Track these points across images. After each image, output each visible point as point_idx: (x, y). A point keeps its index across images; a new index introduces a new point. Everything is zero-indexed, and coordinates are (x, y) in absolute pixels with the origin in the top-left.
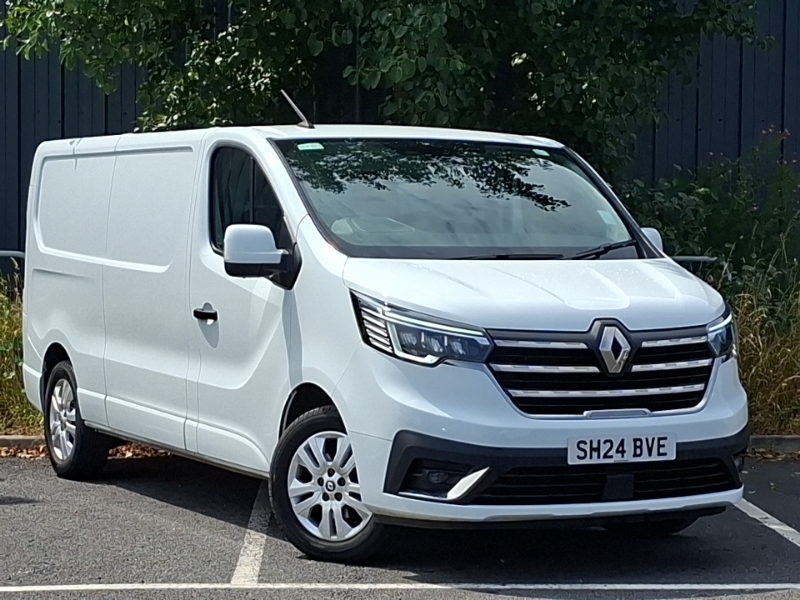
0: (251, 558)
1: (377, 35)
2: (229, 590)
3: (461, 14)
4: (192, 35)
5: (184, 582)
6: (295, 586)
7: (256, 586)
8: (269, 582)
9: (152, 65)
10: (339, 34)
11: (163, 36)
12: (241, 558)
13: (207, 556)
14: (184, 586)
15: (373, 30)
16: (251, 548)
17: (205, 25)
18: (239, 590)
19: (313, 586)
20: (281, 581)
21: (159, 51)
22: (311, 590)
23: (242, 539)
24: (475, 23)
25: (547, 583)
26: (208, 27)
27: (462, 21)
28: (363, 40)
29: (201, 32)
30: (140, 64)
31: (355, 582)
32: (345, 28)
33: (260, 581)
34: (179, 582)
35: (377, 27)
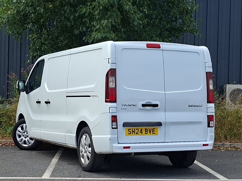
0: (49, 171)
1: (93, 29)
2: (41, 179)
3: (116, 24)
4: (44, 31)
5: (28, 177)
6: (60, 178)
7: (49, 178)
8: (53, 177)
9: (33, 39)
10: (82, 28)
11: (36, 32)
12: (46, 171)
13: (37, 170)
14: (28, 178)
15: (91, 27)
16: (50, 168)
17: (48, 29)
18: (44, 179)
19: (66, 178)
20: (57, 177)
21: (35, 35)
22: (64, 179)
23: (48, 166)
24: (119, 26)
25: (133, 178)
26: (49, 29)
27: (116, 26)
28: (88, 30)
29: (47, 30)
30: (30, 39)
31: (78, 178)
32: (84, 27)
33: (50, 177)
34: (27, 177)
35: (92, 27)
